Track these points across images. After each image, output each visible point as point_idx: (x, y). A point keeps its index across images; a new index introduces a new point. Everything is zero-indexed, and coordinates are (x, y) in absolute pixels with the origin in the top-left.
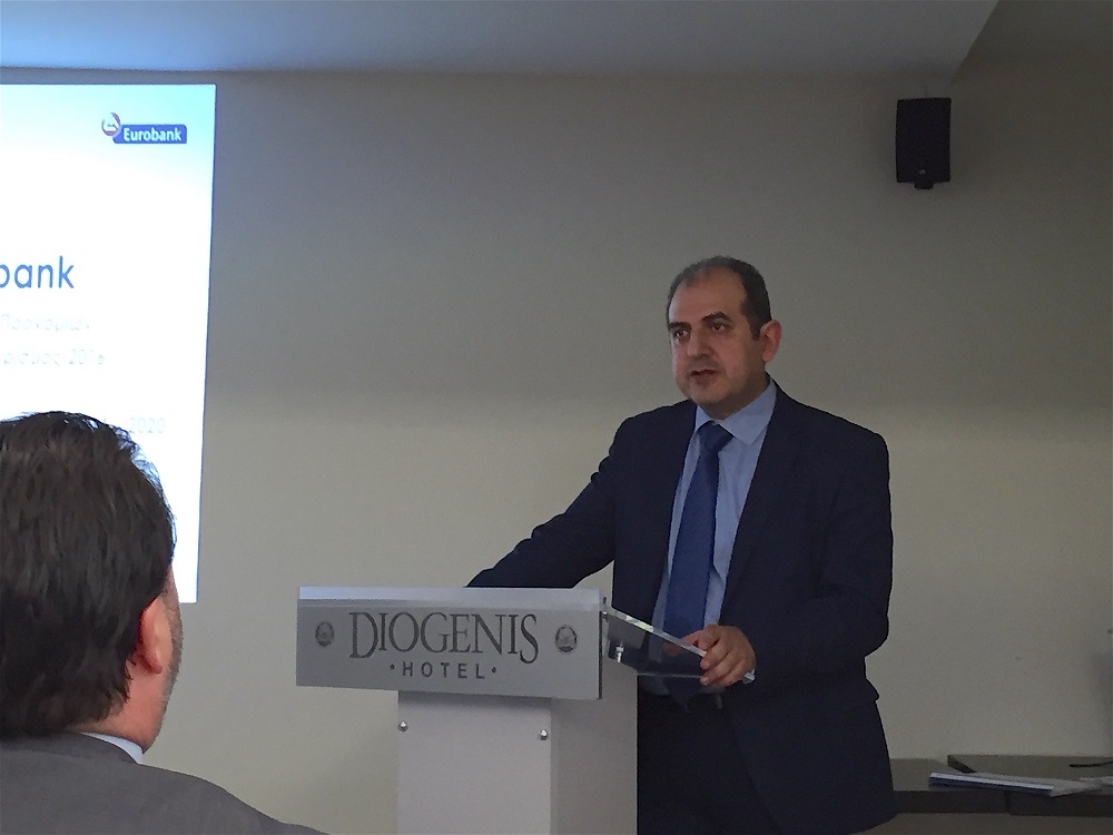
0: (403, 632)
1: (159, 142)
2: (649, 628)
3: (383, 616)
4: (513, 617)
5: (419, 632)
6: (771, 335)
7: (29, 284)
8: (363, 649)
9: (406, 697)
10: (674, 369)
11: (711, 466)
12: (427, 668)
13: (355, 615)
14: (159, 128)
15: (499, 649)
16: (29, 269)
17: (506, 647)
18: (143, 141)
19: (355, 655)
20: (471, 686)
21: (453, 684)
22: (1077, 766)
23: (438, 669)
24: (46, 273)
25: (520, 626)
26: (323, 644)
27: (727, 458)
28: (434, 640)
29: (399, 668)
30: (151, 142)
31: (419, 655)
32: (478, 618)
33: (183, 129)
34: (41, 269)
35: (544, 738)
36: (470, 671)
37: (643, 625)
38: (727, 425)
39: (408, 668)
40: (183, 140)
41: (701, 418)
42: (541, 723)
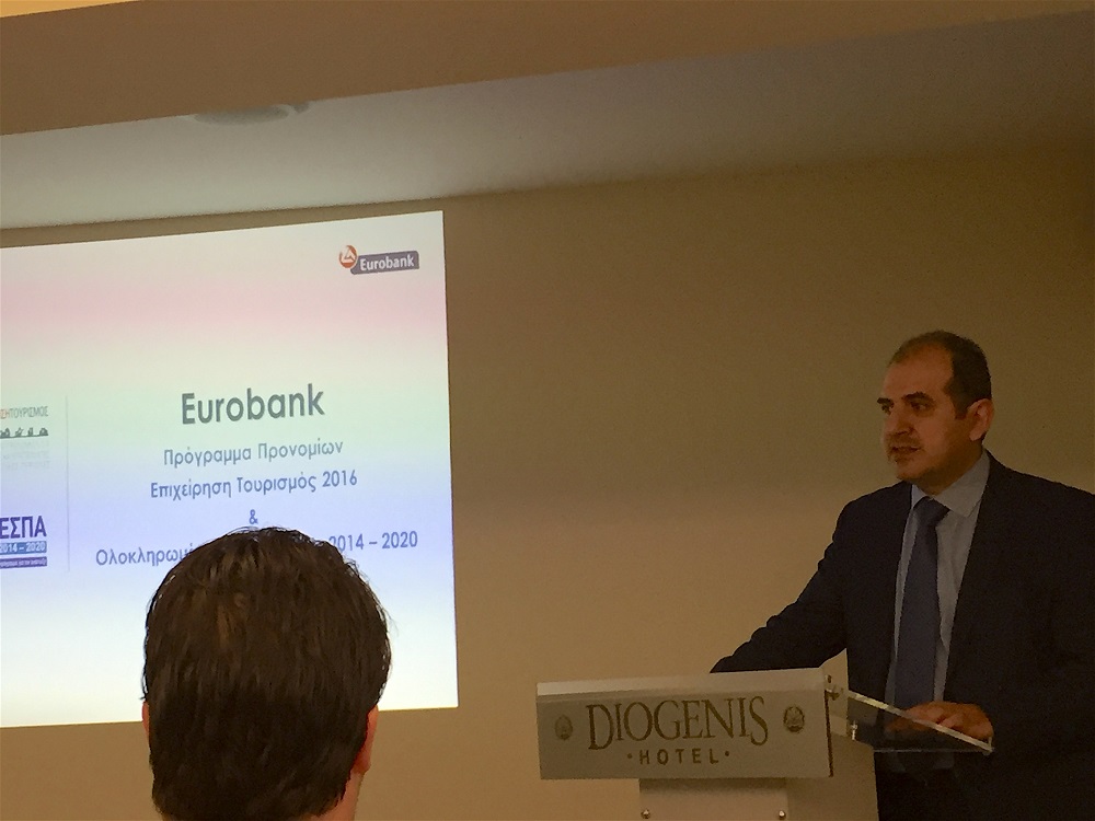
0: (638, 722)
1: (393, 269)
3: (618, 706)
4: (741, 701)
5: (653, 721)
6: (983, 412)
7: (282, 413)
8: (601, 739)
9: (647, 785)
11: (930, 543)
12: (662, 755)
13: (591, 708)
14: (393, 256)
15: (731, 733)
16: (282, 399)
17: (737, 729)
18: (378, 270)
19: (593, 746)
20: (705, 771)
21: (688, 770)
23: (674, 756)
24: (297, 402)
25: (748, 709)
26: (563, 738)
27: (944, 531)
28: (667, 728)
29: (636, 756)
30: (386, 270)
31: (655, 743)
32: (708, 703)
34: (292, 398)
35: (783, 818)
36: (704, 756)
38: (942, 499)
39: (644, 757)
40: (416, 265)
41: (917, 496)
42: (777, 803)
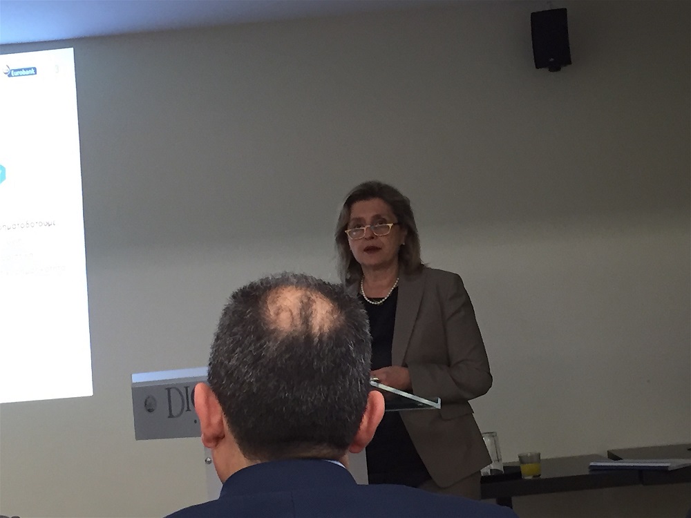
3: (187, 388)
8: (176, 412)
13: (169, 390)
19: (171, 416)
26: (150, 411)
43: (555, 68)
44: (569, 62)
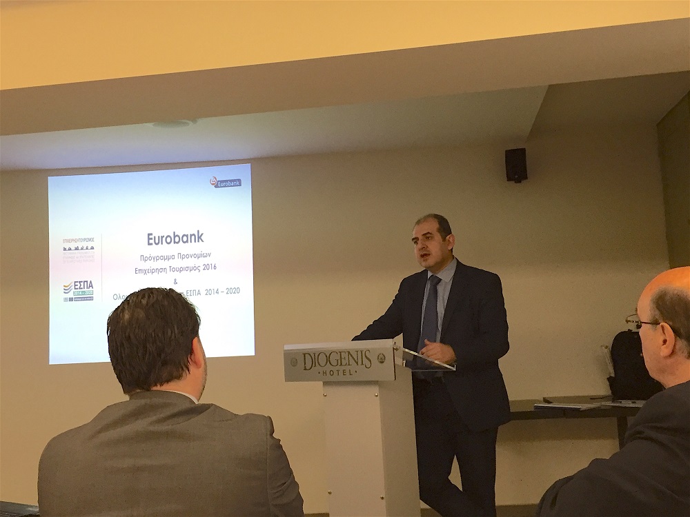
0: (322, 360)
1: (231, 186)
2: (416, 354)
3: (315, 354)
4: (362, 352)
5: (328, 360)
6: (451, 240)
7: (187, 241)
8: (308, 366)
9: (326, 383)
10: (416, 255)
11: (435, 292)
12: (332, 373)
13: (304, 354)
14: (231, 181)
15: (357, 363)
16: (187, 236)
17: (360, 362)
18: (225, 186)
19: (305, 369)
20: (348, 378)
21: (341, 378)
22: (593, 399)
23: (336, 373)
24: (193, 237)
25: (363, 354)
26: (293, 366)
27: (440, 288)
28: (334, 363)
29: (322, 373)
30: (228, 186)
31: (329, 368)
32: (349, 352)
33: (239, 180)
34: (191, 235)
35: (377, 396)
36: (348, 373)
37: (412, 352)
38: (439, 275)
39: (325, 373)
40: (240, 185)
41: (430, 274)
42: (375, 390)
43: (518, 181)
44: (526, 178)
